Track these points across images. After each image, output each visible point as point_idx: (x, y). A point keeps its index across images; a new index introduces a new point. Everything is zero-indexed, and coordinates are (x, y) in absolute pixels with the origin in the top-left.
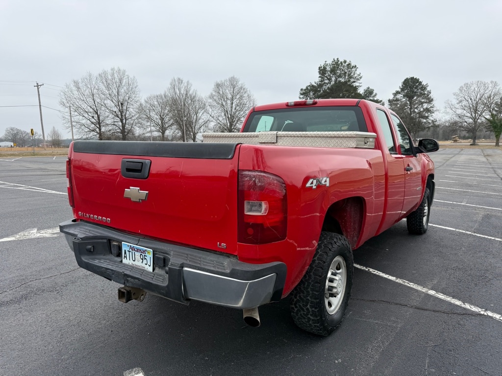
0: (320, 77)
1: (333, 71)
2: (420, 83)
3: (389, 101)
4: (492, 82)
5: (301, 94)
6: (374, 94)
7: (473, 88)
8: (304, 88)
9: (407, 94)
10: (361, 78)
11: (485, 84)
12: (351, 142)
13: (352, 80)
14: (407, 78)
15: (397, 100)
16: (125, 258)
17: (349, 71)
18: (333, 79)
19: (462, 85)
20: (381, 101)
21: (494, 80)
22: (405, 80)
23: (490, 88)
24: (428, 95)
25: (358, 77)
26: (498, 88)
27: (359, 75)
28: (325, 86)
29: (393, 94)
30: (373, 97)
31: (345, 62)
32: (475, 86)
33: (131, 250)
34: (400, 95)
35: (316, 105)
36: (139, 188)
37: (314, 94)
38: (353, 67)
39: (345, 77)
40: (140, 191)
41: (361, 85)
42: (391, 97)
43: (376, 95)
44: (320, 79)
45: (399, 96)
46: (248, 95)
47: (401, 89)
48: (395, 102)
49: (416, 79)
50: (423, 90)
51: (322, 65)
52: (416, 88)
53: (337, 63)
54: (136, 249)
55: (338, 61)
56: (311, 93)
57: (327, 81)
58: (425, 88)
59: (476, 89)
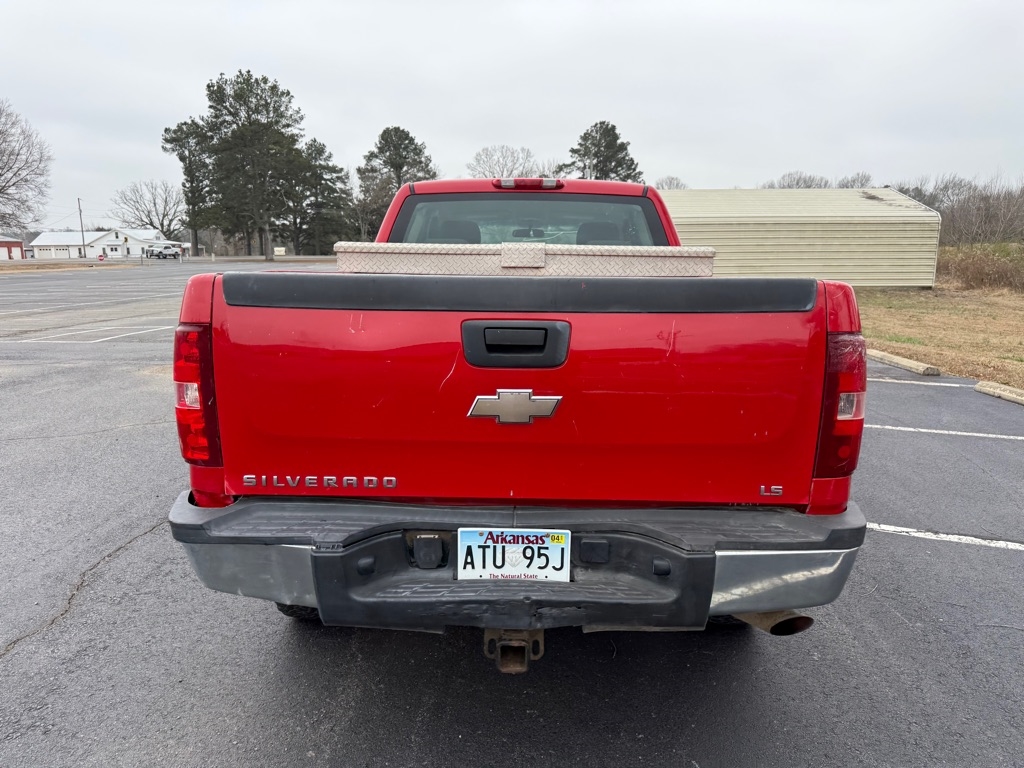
0: (211, 107)
1: (241, 96)
2: (412, 140)
3: (359, 170)
4: (523, 150)
5: (167, 140)
6: (327, 154)
7: (495, 158)
8: (174, 127)
9: (390, 159)
10: (302, 118)
11: (513, 153)
12: (703, 267)
13: (284, 121)
14: (388, 129)
15: (373, 170)
16: (469, 567)
17: (276, 102)
18: (243, 114)
19: (480, 150)
20: (342, 170)
21: (526, 148)
22: (385, 132)
23: (521, 161)
24: (427, 165)
25: (296, 117)
26: (532, 160)
27: (298, 112)
28: (226, 127)
29: (365, 157)
30: (325, 160)
31: (265, 80)
32: (499, 154)
33: (490, 542)
34: (378, 161)
35: (563, 190)
36: (530, 391)
37: (197, 144)
38: (283, 93)
39: (268, 113)
40: (533, 397)
41: (302, 133)
42: (362, 164)
43: (330, 156)
44: (212, 110)
45: (377, 163)
46: (23, 132)
47: (379, 148)
48: (370, 174)
49: (403, 131)
50: (418, 154)
51: (214, 82)
52: (404, 149)
53: (248, 80)
54: (508, 539)
55: (250, 76)
56: (192, 142)
57: (229, 118)
58: (421, 151)
59: (501, 159)
